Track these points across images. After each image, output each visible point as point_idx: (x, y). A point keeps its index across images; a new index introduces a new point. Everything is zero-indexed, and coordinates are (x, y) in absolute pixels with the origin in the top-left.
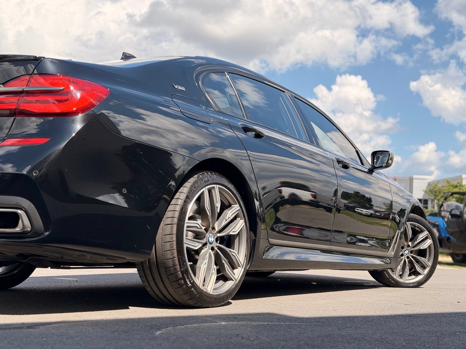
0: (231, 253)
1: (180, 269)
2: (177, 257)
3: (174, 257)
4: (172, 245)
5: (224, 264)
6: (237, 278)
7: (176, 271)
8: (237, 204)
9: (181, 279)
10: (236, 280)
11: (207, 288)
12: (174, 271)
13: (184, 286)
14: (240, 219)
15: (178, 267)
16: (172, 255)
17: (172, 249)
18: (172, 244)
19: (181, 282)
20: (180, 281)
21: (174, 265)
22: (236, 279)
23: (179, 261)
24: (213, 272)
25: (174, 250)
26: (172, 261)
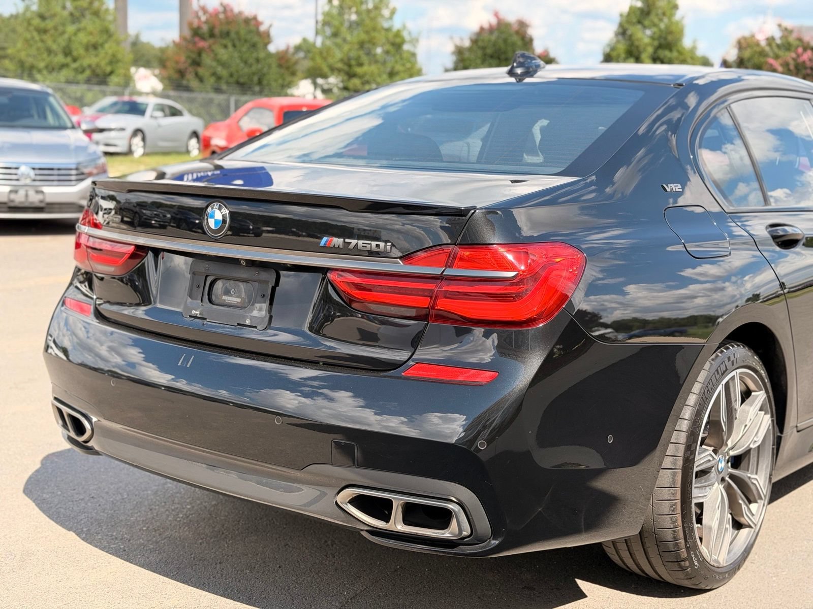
0: (751, 481)
1: (686, 545)
2: (681, 526)
3: (676, 526)
4: (674, 507)
5: (741, 504)
6: (757, 520)
7: (678, 548)
8: (762, 390)
9: (684, 560)
10: (755, 525)
11: (718, 557)
12: (674, 548)
13: (688, 570)
14: (765, 414)
15: (682, 541)
16: (673, 523)
17: (673, 513)
18: (674, 505)
19: (684, 564)
20: (682, 563)
21: (675, 539)
22: (756, 523)
23: (684, 532)
24: (728, 526)
25: (677, 514)
26: (672, 532)
